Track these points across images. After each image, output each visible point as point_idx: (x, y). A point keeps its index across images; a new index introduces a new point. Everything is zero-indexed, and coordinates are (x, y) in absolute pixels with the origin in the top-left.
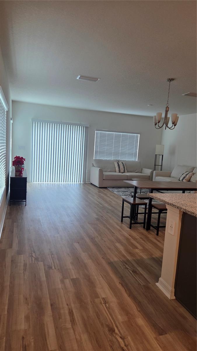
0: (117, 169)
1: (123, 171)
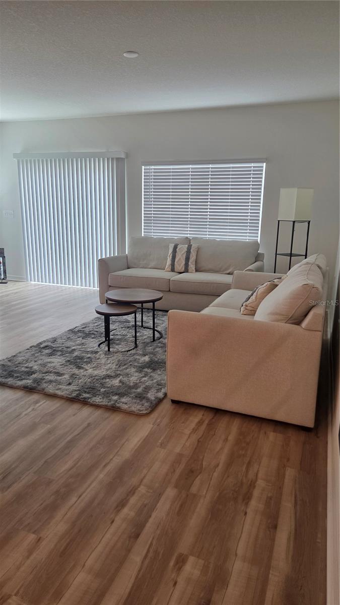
0: (169, 262)
1: (182, 268)
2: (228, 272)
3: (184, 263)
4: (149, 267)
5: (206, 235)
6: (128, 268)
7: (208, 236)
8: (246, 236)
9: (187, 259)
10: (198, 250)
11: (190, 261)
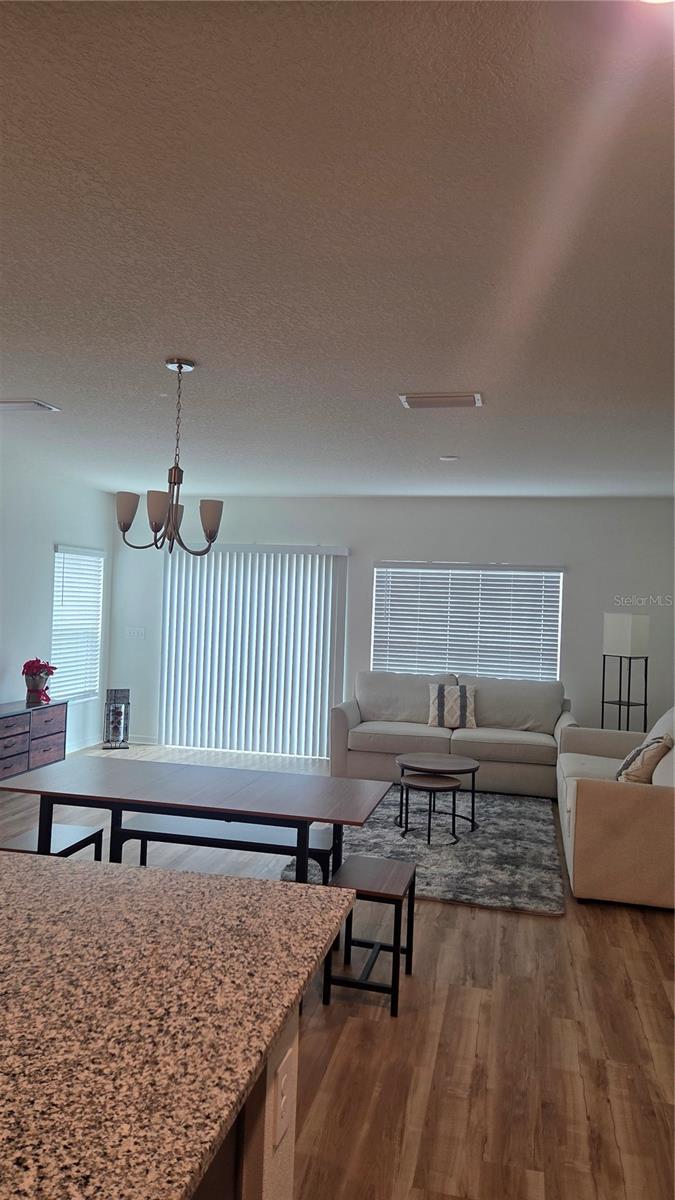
0: (433, 712)
1: (456, 721)
2: (525, 727)
3: (459, 713)
4: (399, 719)
5: (475, 670)
6: (362, 722)
7: (478, 672)
8: (538, 673)
9: (463, 707)
10: (476, 694)
11: (468, 711)
